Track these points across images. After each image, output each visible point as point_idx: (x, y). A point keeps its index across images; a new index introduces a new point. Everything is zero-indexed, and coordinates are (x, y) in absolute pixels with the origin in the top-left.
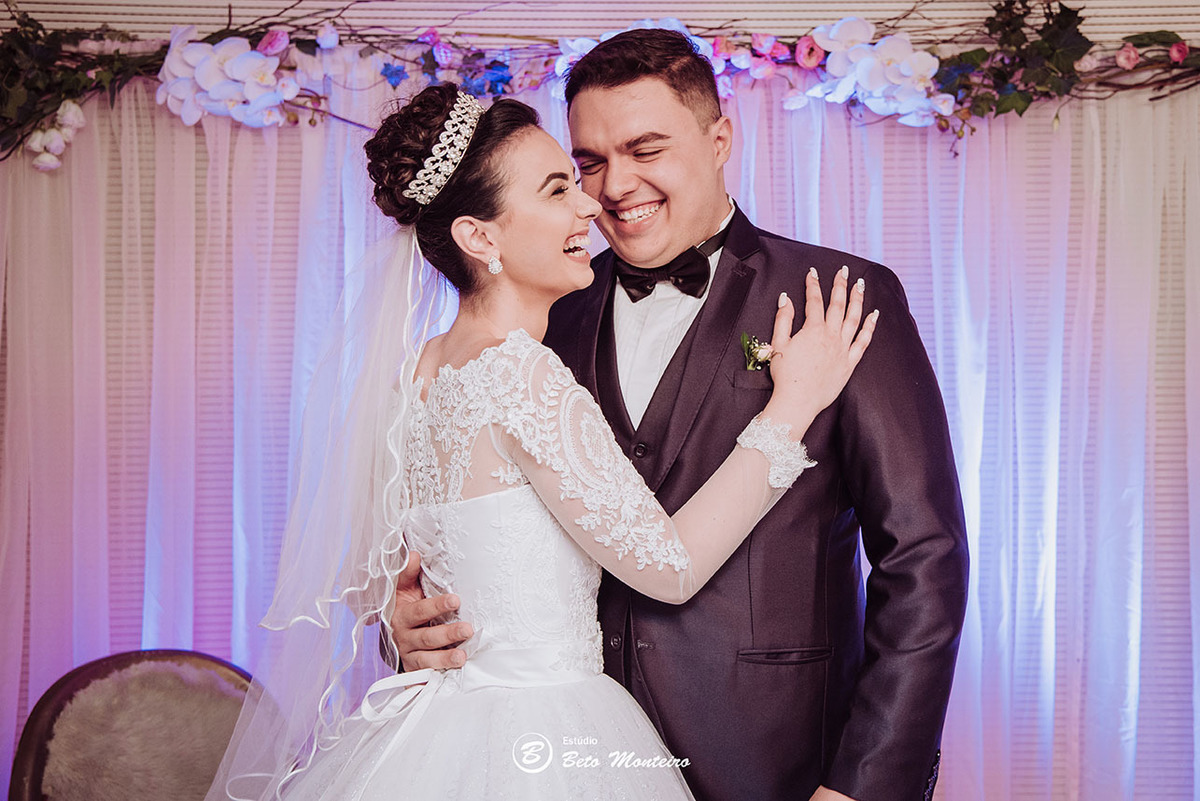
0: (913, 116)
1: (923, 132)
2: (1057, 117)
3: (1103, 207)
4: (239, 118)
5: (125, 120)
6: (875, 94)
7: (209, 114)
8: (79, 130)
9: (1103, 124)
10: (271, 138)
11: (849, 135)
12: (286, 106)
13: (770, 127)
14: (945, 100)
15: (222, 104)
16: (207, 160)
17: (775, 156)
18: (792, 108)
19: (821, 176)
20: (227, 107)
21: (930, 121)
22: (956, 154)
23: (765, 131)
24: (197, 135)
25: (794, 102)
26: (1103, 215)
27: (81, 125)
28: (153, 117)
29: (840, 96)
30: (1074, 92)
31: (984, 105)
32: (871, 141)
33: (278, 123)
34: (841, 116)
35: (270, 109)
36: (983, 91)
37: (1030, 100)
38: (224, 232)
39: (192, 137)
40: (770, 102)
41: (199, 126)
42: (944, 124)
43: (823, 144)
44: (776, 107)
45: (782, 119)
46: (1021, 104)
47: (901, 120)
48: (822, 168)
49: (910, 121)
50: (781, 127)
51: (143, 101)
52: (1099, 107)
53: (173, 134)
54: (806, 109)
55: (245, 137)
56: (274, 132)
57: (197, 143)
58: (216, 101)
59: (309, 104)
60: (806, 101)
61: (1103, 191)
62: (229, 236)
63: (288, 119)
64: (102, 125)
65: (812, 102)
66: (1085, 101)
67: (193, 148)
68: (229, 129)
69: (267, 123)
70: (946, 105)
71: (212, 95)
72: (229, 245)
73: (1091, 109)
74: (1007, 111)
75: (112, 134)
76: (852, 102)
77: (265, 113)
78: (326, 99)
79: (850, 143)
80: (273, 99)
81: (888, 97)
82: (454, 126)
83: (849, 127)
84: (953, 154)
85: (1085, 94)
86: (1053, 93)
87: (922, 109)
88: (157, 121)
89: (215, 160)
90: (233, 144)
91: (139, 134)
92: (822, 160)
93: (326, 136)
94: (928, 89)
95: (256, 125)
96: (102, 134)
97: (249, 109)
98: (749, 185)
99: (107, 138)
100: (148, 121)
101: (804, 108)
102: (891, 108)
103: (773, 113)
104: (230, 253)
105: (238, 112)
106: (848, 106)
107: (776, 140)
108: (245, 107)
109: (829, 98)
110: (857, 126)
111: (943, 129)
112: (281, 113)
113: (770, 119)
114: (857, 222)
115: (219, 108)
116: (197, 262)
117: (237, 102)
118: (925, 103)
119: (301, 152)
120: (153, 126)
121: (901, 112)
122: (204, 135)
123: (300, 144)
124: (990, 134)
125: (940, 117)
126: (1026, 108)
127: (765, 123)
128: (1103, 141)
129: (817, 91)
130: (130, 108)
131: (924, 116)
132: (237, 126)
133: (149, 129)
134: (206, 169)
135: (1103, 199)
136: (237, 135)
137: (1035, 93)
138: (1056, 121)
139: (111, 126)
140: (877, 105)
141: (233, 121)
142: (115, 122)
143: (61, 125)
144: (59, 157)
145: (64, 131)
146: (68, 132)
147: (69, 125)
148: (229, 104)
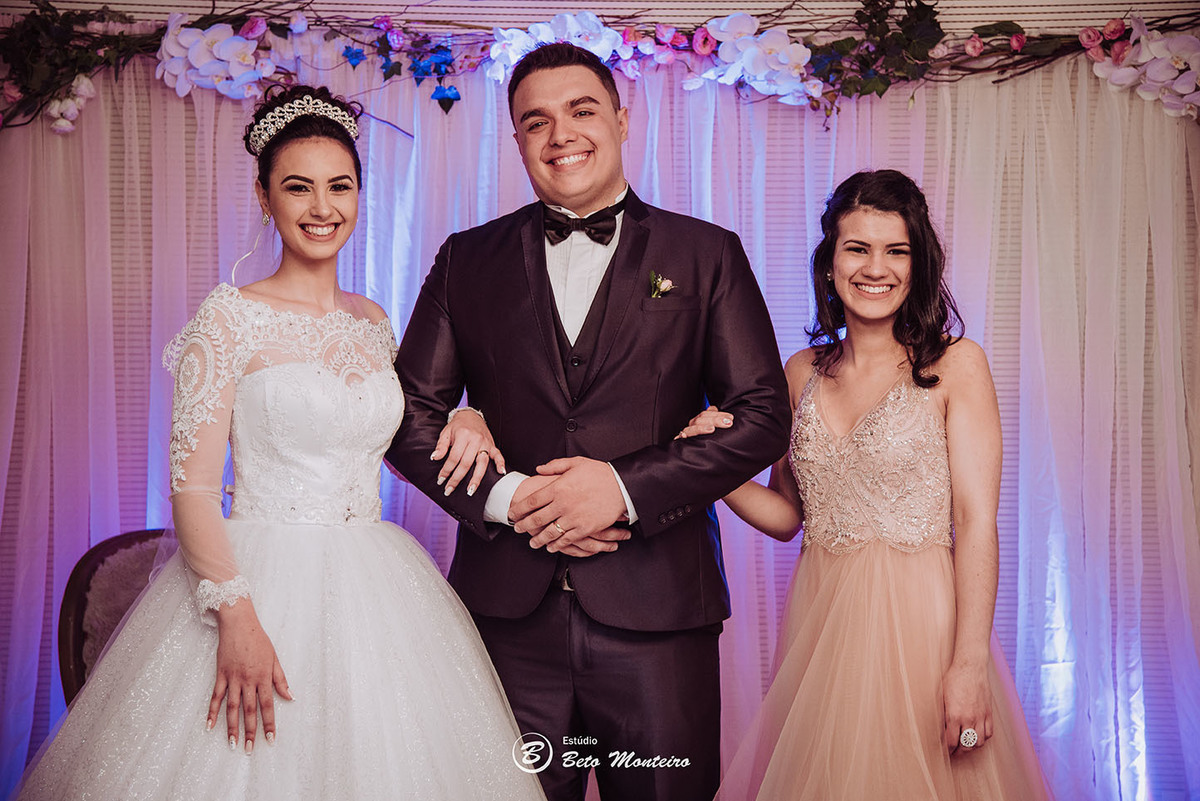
0: (790, 97)
1: (801, 109)
2: (912, 98)
3: (953, 173)
4: (222, 92)
5: (126, 89)
6: (758, 78)
7: (198, 87)
8: (89, 100)
9: (954, 101)
10: (250, 108)
11: (738, 110)
12: (263, 82)
13: (672, 103)
14: (815, 85)
15: (210, 79)
16: (196, 125)
17: (675, 128)
18: (691, 89)
19: (714, 146)
20: (213, 81)
21: (805, 102)
22: (828, 129)
23: (668, 106)
24: (186, 103)
25: (692, 84)
26: (952, 180)
27: (91, 96)
28: (148, 87)
29: (729, 79)
30: (928, 76)
31: (852, 88)
32: (757, 116)
33: (256, 97)
34: (732, 95)
35: (249, 84)
36: (851, 74)
37: (888, 84)
38: (210, 187)
39: (182, 106)
40: (671, 82)
41: (189, 95)
42: (815, 104)
43: (715, 117)
44: (676, 87)
45: (681, 96)
46: (881, 87)
47: (781, 100)
48: (714, 139)
49: (789, 101)
50: (681, 103)
51: (141, 75)
52: (951, 87)
53: (165, 102)
54: (702, 88)
55: (227, 107)
56: (253, 103)
57: (186, 110)
58: (202, 76)
59: (282, 80)
60: (701, 82)
61: (953, 159)
62: (214, 191)
64: (105, 95)
65: (707, 83)
66: (939, 83)
67: (184, 114)
68: (214, 100)
69: (246, 96)
70: (816, 88)
71: (202, 72)
72: (214, 198)
73: (945, 90)
74: (869, 93)
76: (740, 84)
77: (246, 87)
78: (295, 75)
79: (739, 117)
80: (253, 76)
81: (769, 80)
83: (738, 103)
84: (824, 129)
85: (940, 78)
86: (910, 78)
87: (798, 91)
88: (152, 92)
89: (202, 125)
90: (217, 111)
91: (137, 102)
92: (714, 131)
94: (802, 75)
95: (236, 97)
96: (106, 101)
97: (234, 85)
98: (652, 152)
99: (110, 104)
100: (144, 91)
101: (700, 88)
102: (772, 90)
103: (674, 92)
104: (215, 205)
105: (223, 87)
106: (736, 89)
107: (676, 114)
108: (229, 82)
109: (721, 80)
110: (745, 104)
111: (814, 109)
112: (258, 87)
113: (672, 96)
114: (744, 184)
115: (206, 82)
116: (187, 212)
117: (222, 78)
118: (800, 87)
120: (149, 95)
121: (780, 93)
122: (192, 103)
124: (858, 110)
125: (810, 98)
126: (886, 89)
127: (667, 100)
128: (954, 116)
129: (711, 74)
130: (129, 79)
131: (799, 97)
132: (220, 97)
133: (145, 98)
134: (195, 133)
135: (952, 166)
136: (220, 104)
137: (894, 77)
138: (912, 101)
139: (112, 93)
140: (762, 87)
141: (217, 92)
142: (116, 92)
143: (75, 95)
144: (73, 122)
145: (78, 100)
146: (81, 101)
147: (81, 96)
148: (216, 79)
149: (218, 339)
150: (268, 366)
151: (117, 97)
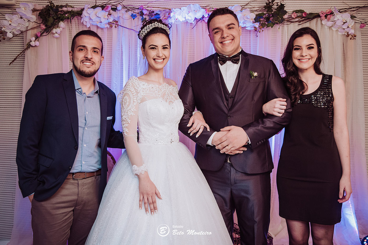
0: (249, 27)
2: (279, 28)
6: (241, 22)
7: (92, 25)
8: (63, 28)
9: (288, 30)
10: (106, 31)
12: (110, 23)
14: (257, 24)
15: (95, 22)
20: (96, 23)
21: (253, 29)
22: (257, 36)
27: (64, 27)
28: (79, 26)
30: (283, 23)
31: (264, 25)
33: (108, 27)
35: (106, 24)
36: (264, 22)
37: (274, 24)
42: (256, 29)
46: (272, 25)
47: (246, 28)
49: (248, 29)
51: (77, 22)
55: (99, 30)
56: (106, 29)
59: (115, 23)
63: (110, 26)
64: (67, 27)
68: (96, 28)
69: (105, 27)
70: (257, 25)
71: (93, 21)
74: (269, 27)
75: (69, 29)
77: (105, 25)
80: (107, 22)
81: (244, 23)
82: (146, 28)
86: (278, 23)
93: (118, 30)
94: (253, 21)
95: (102, 27)
97: (102, 24)
99: (68, 30)
100: (78, 26)
102: (245, 25)
105: (99, 25)
111: (256, 30)
112: (108, 25)
115: (95, 23)
117: (99, 22)
118: (252, 25)
119: (112, 34)
121: (247, 26)
123: (112, 32)
125: (255, 27)
130: (74, 23)
131: (251, 27)
132: (98, 28)
139: (69, 27)
141: (97, 26)
142: (70, 26)
143: (59, 27)
144: (59, 34)
145: (60, 28)
146: (61, 29)
147: (61, 27)
148: (97, 23)
149: (133, 91)
150: (147, 100)
151: (70, 28)
